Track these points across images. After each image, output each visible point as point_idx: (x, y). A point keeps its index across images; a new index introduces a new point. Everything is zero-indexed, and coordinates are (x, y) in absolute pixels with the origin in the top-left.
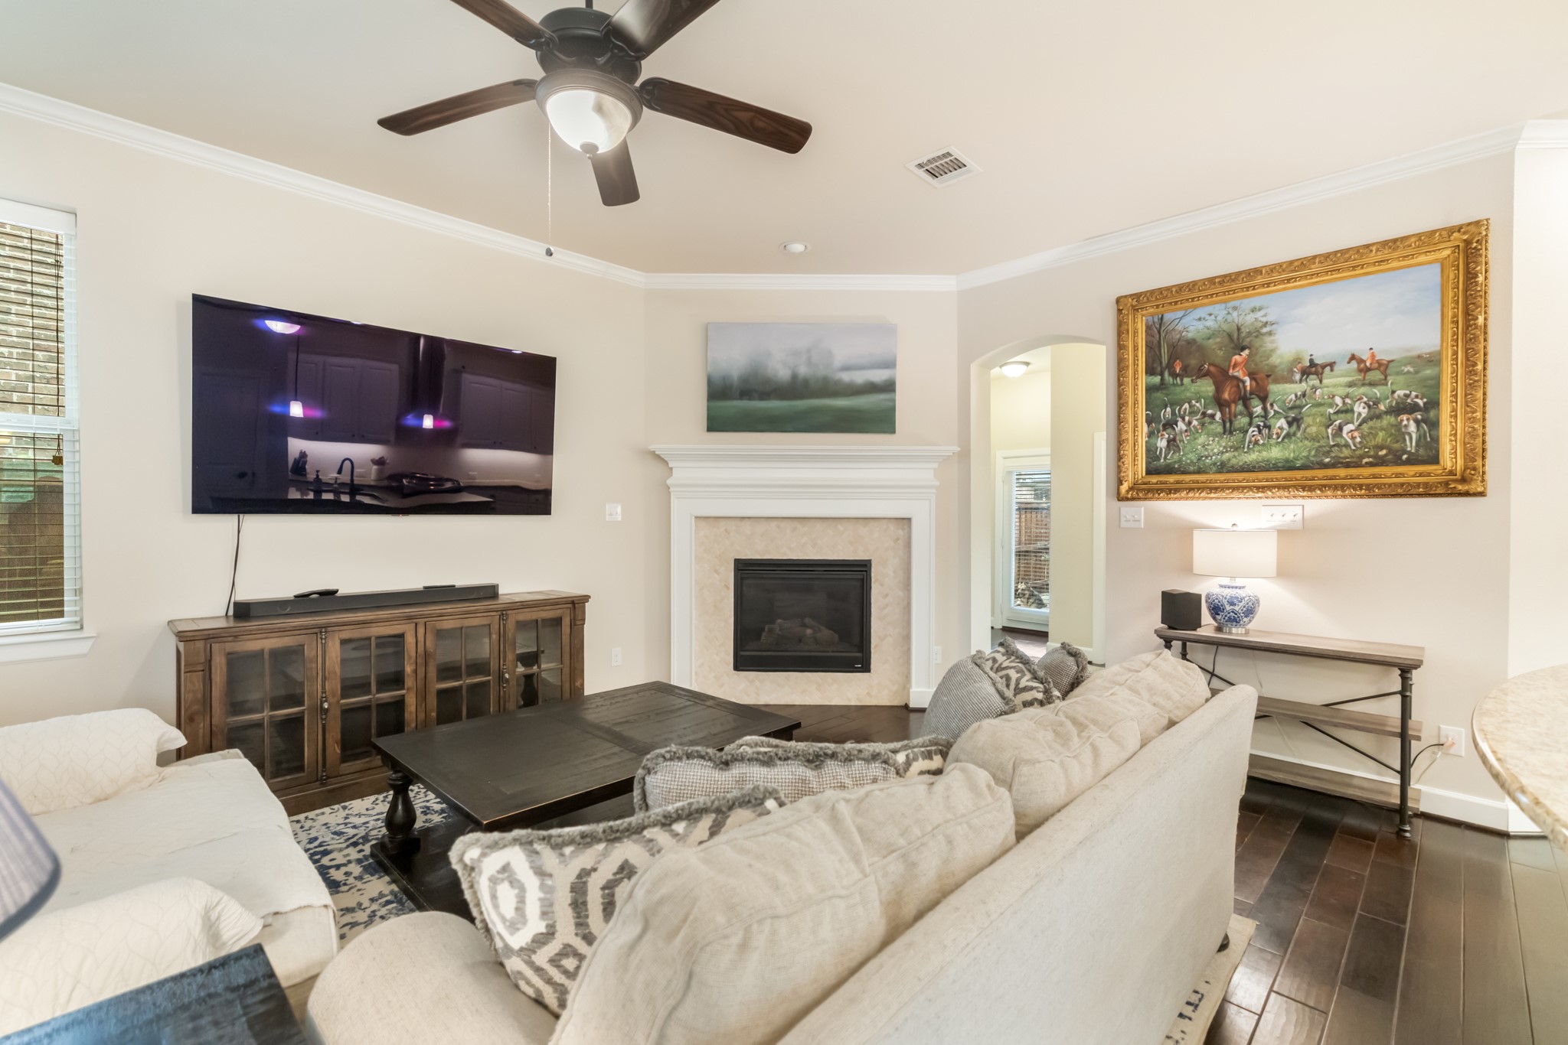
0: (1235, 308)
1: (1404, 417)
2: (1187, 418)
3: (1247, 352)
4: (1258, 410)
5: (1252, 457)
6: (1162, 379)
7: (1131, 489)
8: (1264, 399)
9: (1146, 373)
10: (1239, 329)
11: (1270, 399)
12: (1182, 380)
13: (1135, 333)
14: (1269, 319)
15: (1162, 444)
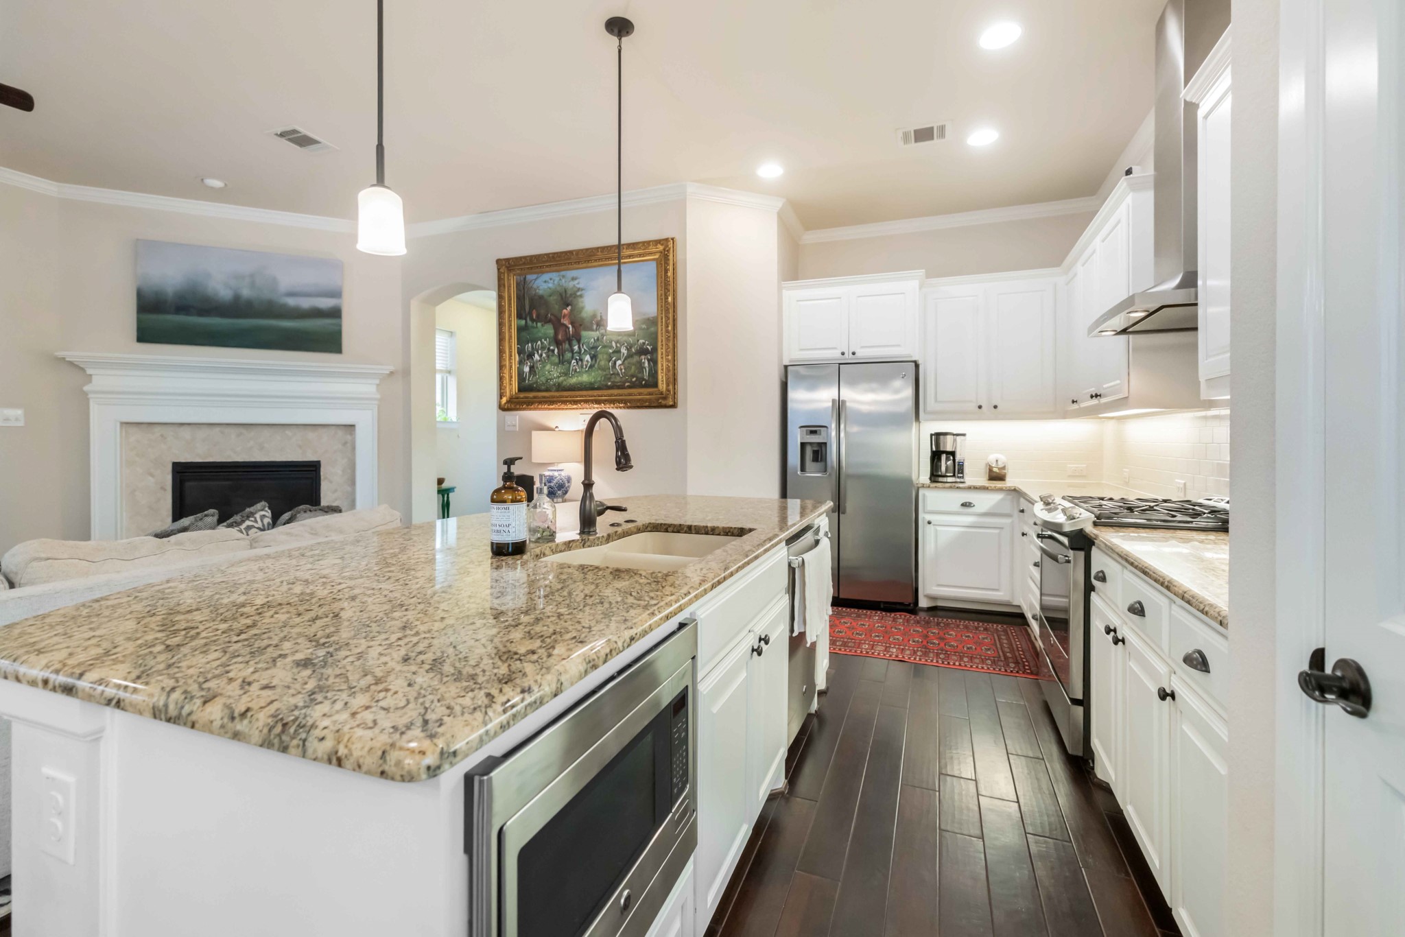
0: (563, 276)
1: (643, 357)
2: (540, 352)
3: (569, 308)
4: (576, 348)
5: (574, 380)
6: (526, 322)
7: (508, 402)
8: (579, 341)
9: (517, 317)
10: (566, 291)
11: (582, 342)
12: (537, 324)
13: (509, 287)
14: (580, 286)
15: (527, 369)
